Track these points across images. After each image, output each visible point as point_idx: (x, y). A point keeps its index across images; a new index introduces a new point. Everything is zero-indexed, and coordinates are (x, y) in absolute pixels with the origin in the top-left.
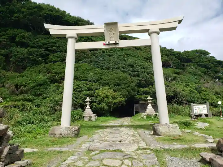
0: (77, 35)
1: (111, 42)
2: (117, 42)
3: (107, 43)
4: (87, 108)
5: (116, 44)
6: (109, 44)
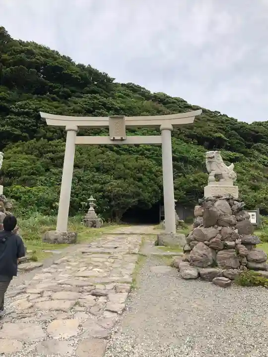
0: (78, 127)
1: (116, 138)
2: (124, 138)
3: (112, 138)
4: (90, 209)
5: (122, 140)
6: (114, 140)
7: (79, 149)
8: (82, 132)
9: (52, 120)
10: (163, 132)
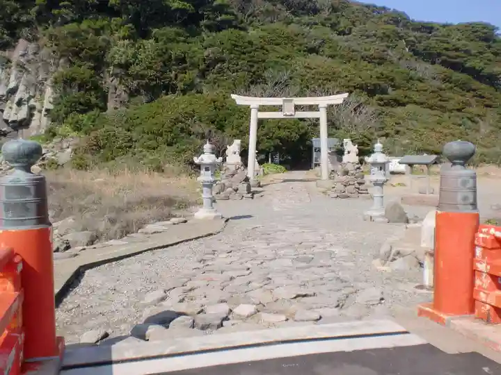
0: (259, 105)
5: (292, 115)
6: (286, 115)
7: (261, 123)
8: (262, 109)
9: (240, 100)
10: (320, 109)
